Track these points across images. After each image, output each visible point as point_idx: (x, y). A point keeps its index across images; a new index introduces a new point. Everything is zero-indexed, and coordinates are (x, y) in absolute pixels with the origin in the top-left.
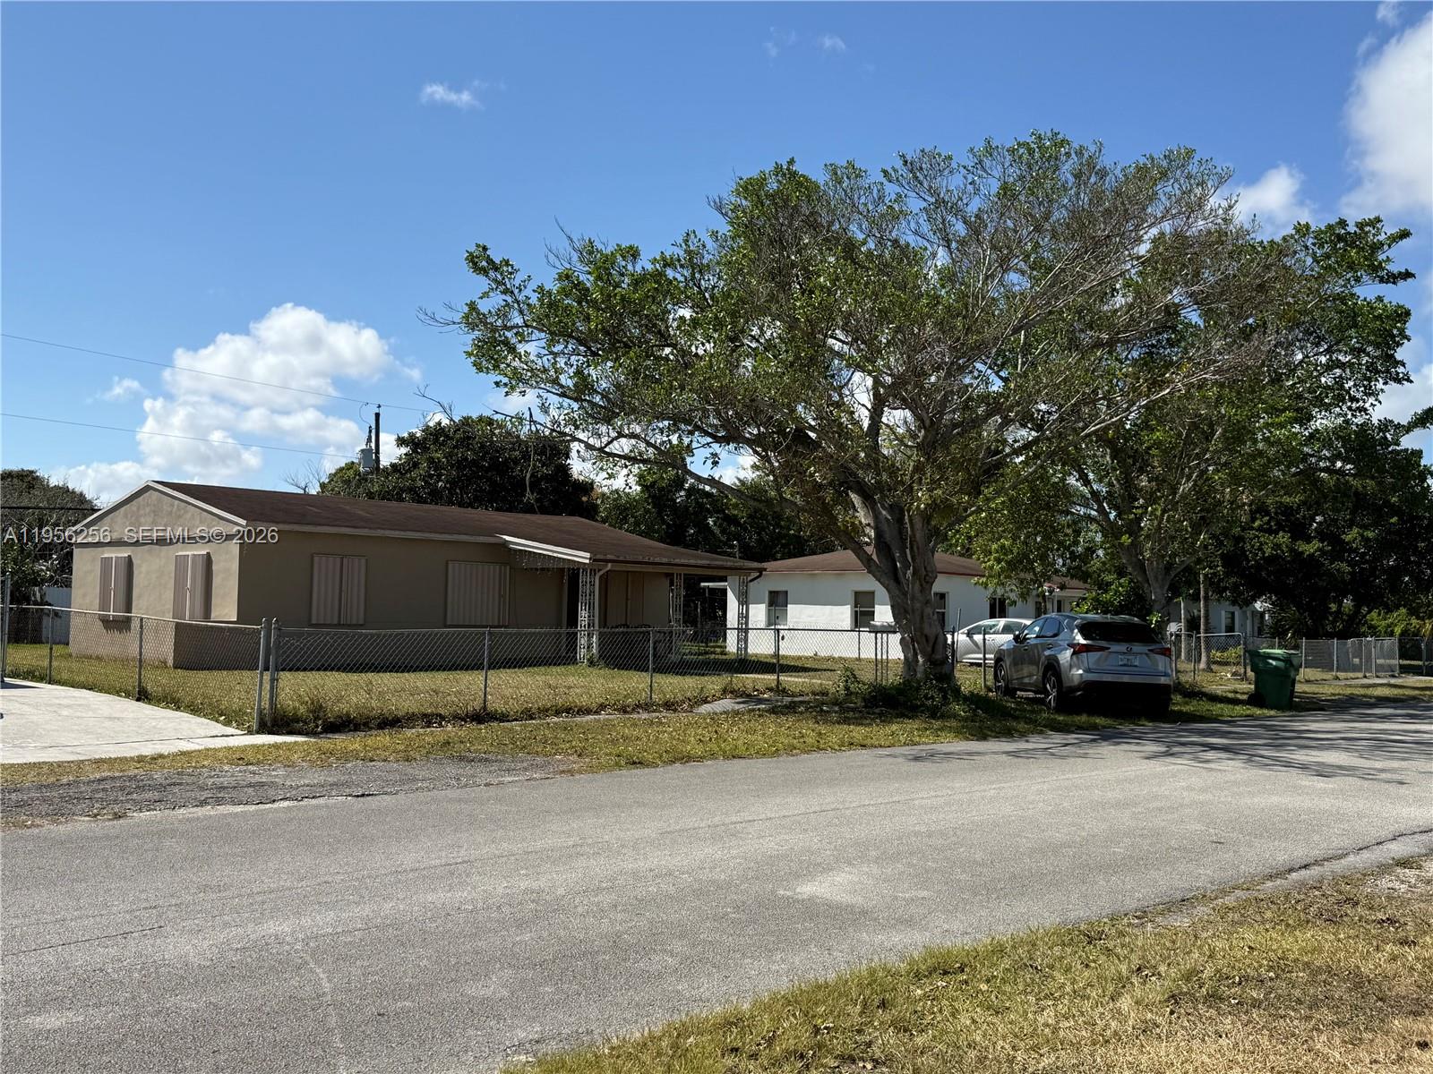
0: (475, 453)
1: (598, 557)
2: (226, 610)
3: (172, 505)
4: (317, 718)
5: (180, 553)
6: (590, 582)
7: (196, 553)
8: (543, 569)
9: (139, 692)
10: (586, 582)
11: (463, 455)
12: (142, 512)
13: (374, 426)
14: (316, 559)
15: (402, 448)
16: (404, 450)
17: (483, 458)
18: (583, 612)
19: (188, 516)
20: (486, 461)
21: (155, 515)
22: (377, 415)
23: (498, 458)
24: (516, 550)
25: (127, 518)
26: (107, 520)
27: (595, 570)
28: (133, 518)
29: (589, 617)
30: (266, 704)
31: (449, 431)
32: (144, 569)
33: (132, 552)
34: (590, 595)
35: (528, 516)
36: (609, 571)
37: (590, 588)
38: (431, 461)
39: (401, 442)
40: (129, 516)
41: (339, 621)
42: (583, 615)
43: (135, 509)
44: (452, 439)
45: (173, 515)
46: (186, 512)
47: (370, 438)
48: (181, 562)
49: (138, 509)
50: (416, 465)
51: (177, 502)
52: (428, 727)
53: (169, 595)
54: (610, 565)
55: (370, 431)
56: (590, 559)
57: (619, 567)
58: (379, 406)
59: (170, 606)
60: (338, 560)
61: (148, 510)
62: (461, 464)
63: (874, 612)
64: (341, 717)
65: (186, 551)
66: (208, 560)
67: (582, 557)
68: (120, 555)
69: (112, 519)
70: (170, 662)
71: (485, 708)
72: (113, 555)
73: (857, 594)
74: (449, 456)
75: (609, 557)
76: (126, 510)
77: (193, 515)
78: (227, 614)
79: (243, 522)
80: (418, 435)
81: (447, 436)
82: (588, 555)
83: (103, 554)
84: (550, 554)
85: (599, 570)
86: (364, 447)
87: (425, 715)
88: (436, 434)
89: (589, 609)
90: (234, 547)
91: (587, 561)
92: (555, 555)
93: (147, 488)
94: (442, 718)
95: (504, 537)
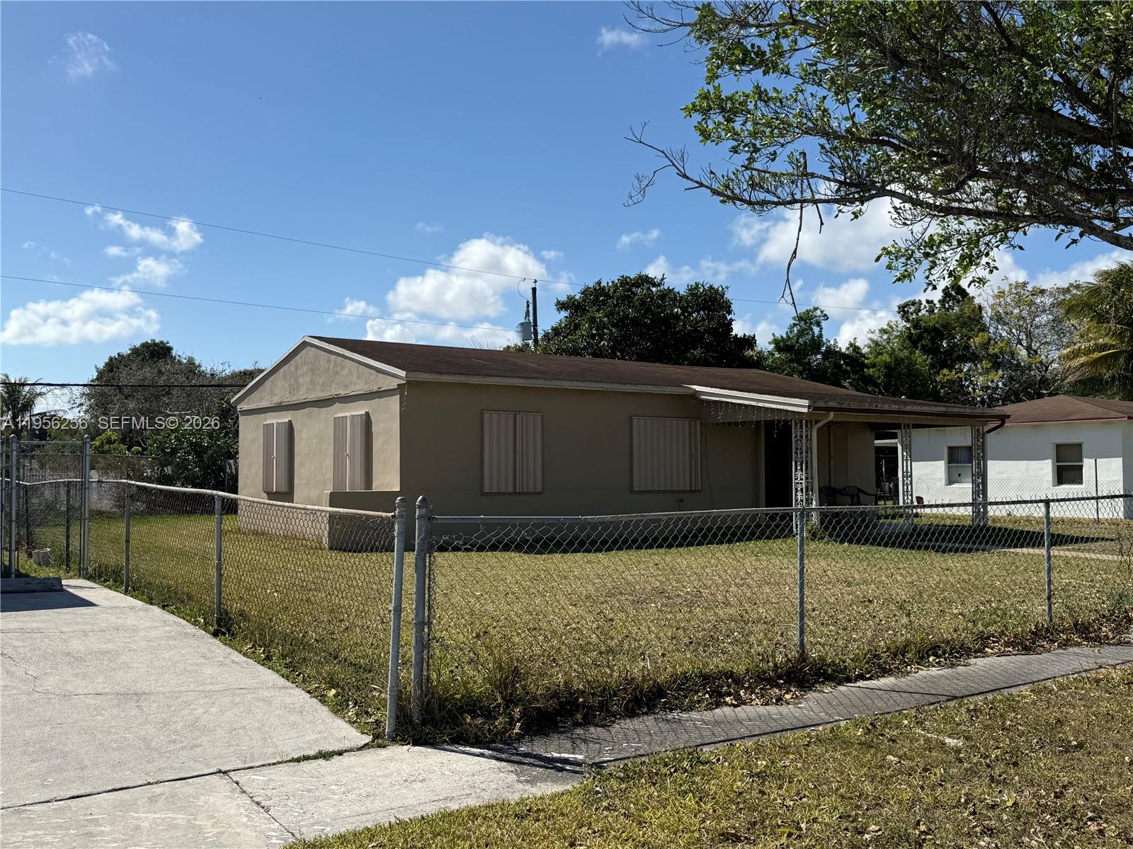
0: (638, 311)
1: (820, 404)
2: (388, 478)
3: (329, 361)
4: (510, 702)
5: (339, 415)
6: (807, 436)
7: (354, 413)
8: (744, 423)
9: (219, 621)
10: (801, 437)
11: (624, 313)
12: (300, 371)
13: (531, 301)
14: (486, 416)
15: (562, 312)
16: (564, 314)
17: (644, 315)
18: (799, 473)
19: (345, 372)
20: (648, 318)
21: (313, 374)
22: (534, 290)
23: (660, 313)
24: (710, 401)
25: (286, 379)
26: (268, 383)
27: (811, 422)
28: (292, 379)
29: (807, 478)
30: (408, 675)
31: (609, 290)
32: (304, 435)
33: (293, 416)
34: (807, 452)
35: (704, 369)
36: (830, 421)
37: (806, 444)
38: (592, 320)
39: (561, 306)
40: (288, 377)
41: (515, 487)
42: (799, 477)
43: (293, 369)
44: (611, 298)
45: (331, 372)
46: (343, 368)
47: (528, 312)
48: (339, 423)
49: (297, 368)
50: (577, 327)
51: (333, 357)
52: (718, 705)
53: (329, 462)
54: (832, 414)
55: (528, 306)
56: (809, 407)
57: (844, 418)
58: (536, 282)
59: (330, 475)
60: (511, 416)
61: (305, 368)
62: (621, 323)
63: (1082, 466)
64: (555, 695)
65: (345, 412)
66: (367, 420)
67: (799, 405)
68: (280, 421)
69: (272, 382)
70: (325, 541)
71: (803, 657)
72: (274, 421)
73: (1059, 447)
74: (610, 315)
75: (831, 404)
76: (285, 372)
77: (350, 370)
78: (388, 483)
79: (402, 373)
80: (577, 298)
81: (607, 295)
82: (806, 402)
83: (266, 420)
84: (754, 403)
85: (817, 422)
86: (524, 321)
87: (706, 678)
88: (596, 295)
89: (806, 470)
90: (394, 403)
91: (805, 410)
92: (761, 404)
93: (304, 344)
94: (738, 681)
95: (694, 387)
